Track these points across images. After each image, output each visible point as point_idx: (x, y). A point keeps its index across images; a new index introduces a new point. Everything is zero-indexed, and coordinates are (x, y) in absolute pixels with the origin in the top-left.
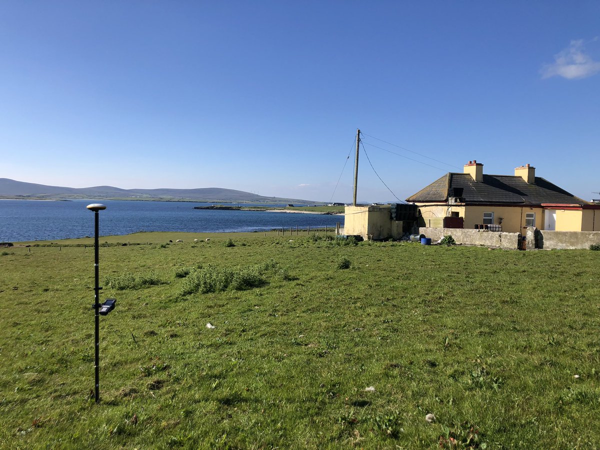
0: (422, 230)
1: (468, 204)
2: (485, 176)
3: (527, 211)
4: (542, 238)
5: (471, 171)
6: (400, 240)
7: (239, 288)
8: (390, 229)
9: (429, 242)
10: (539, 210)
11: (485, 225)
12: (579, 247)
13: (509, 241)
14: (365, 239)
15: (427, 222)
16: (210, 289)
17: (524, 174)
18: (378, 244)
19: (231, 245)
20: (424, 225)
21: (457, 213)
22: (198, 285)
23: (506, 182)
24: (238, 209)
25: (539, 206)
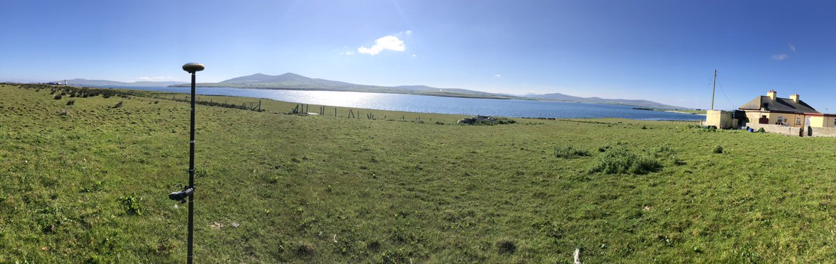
0: (747, 124)
1: (772, 112)
2: (777, 98)
3: (798, 116)
4: (811, 131)
5: (771, 95)
6: (736, 129)
7: (637, 172)
8: (732, 123)
9: (752, 130)
10: (802, 116)
11: (779, 123)
12: (830, 136)
13: (795, 131)
14: (718, 127)
15: (750, 120)
16: (613, 170)
17: (794, 98)
18: (726, 131)
19: (644, 128)
20: (748, 122)
21: (765, 116)
22: (604, 165)
23: (786, 101)
24: (652, 110)
25: (803, 114)
